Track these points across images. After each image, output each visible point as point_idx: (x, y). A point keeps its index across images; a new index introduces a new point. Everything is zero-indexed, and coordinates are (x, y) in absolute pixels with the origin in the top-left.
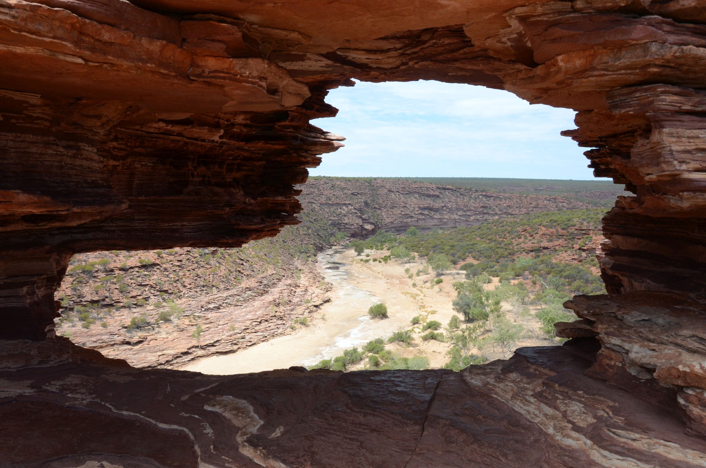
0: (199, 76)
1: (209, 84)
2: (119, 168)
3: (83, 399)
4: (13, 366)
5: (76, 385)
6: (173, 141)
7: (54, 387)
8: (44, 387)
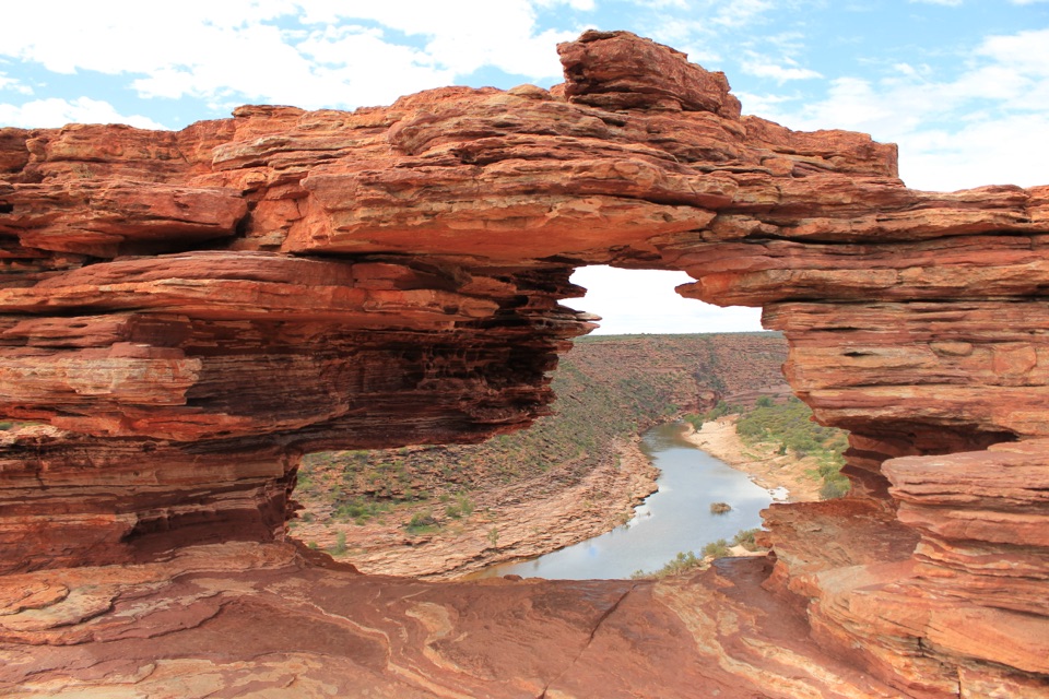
0: (374, 308)
1: (384, 313)
2: (347, 366)
3: (298, 602)
4: (240, 567)
5: (294, 588)
6: (401, 335)
7: (273, 589)
8: (266, 589)
